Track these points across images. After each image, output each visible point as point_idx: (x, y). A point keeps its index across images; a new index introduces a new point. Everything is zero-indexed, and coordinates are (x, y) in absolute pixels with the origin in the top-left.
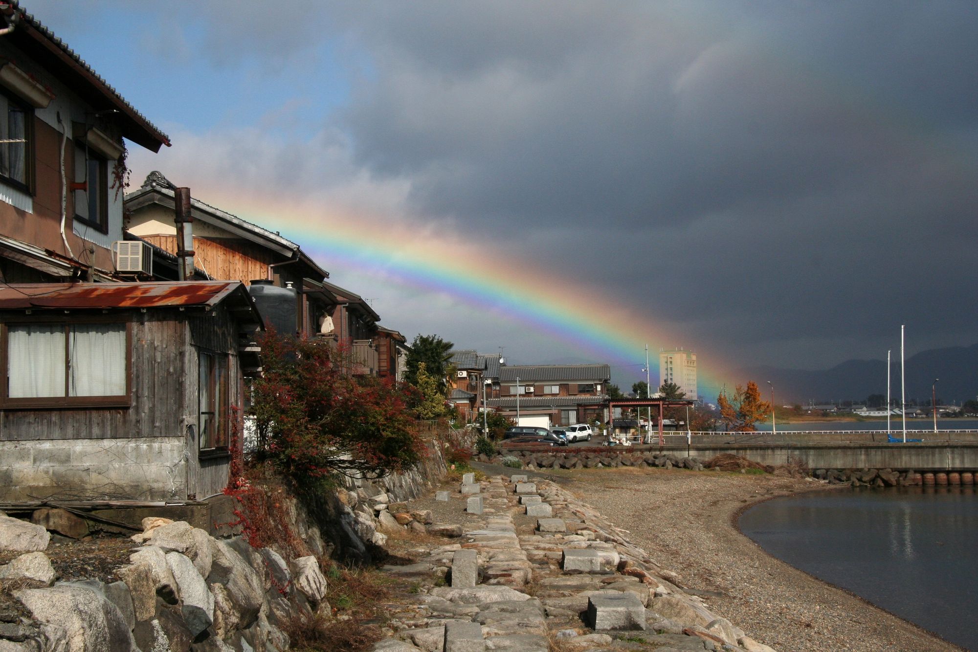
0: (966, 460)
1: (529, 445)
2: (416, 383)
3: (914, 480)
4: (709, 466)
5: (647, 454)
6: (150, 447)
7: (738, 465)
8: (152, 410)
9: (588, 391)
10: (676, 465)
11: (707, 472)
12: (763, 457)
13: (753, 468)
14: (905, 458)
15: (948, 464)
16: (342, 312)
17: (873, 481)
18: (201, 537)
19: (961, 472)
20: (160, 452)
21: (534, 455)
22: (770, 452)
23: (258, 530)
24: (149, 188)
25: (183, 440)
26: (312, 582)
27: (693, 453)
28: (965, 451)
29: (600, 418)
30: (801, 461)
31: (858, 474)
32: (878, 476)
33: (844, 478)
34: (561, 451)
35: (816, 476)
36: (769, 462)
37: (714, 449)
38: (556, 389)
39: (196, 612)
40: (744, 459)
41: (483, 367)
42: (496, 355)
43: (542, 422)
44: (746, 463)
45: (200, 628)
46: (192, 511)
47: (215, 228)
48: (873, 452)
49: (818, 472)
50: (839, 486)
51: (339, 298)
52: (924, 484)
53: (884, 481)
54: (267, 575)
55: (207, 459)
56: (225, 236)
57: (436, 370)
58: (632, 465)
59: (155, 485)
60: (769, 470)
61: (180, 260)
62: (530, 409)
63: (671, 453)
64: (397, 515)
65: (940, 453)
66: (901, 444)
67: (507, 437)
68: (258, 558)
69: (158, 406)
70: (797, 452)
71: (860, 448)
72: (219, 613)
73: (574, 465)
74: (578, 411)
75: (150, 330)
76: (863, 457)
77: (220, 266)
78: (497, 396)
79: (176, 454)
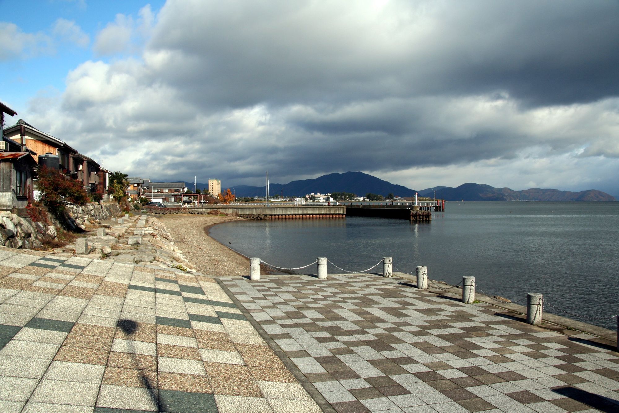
0: (283, 212)
1: (153, 207)
2: (113, 186)
3: (269, 217)
4: (208, 214)
5: (190, 210)
6: (3, 194)
7: (217, 213)
8: (3, 185)
9: (178, 191)
10: (198, 213)
11: (208, 215)
12: (225, 211)
13: (222, 214)
14: (267, 211)
15: (278, 213)
16: (85, 164)
17: (257, 218)
18: (15, 216)
19: (282, 215)
20: (5, 196)
21: (154, 210)
22: (227, 209)
23: (35, 217)
24: (19, 124)
25: (11, 193)
26: (52, 232)
27: (204, 210)
28: (283, 209)
29: (181, 200)
30: (236, 212)
31: (253, 216)
32: (258, 216)
33: (249, 217)
34: (163, 209)
35: (241, 217)
36: (227, 212)
37: (210, 208)
38: (167, 191)
39: (10, 231)
40: (219, 211)
41: (142, 183)
42: (148, 179)
43: (160, 201)
44: (220, 213)
45: (11, 234)
46: (14, 210)
47: (40, 137)
48: (257, 209)
49: (241, 215)
50: (247, 219)
51: (85, 159)
52: (272, 219)
53: (260, 218)
54: (36, 228)
55: (19, 198)
56: (43, 139)
57: (120, 182)
58: (185, 213)
59: (4, 204)
60: (227, 215)
61: (22, 147)
62: (156, 196)
63: (197, 210)
64: (91, 221)
65: (276, 210)
66: (265, 207)
67: (147, 204)
68: (34, 224)
69: (5, 184)
70: (235, 209)
71: (254, 208)
72: (18, 233)
73: (167, 213)
74: (174, 197)
75: (3, 165)
76: (255, 211)
77: (41, 148)
78: (148, 193)
79: (9, 196)
